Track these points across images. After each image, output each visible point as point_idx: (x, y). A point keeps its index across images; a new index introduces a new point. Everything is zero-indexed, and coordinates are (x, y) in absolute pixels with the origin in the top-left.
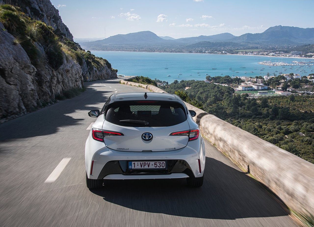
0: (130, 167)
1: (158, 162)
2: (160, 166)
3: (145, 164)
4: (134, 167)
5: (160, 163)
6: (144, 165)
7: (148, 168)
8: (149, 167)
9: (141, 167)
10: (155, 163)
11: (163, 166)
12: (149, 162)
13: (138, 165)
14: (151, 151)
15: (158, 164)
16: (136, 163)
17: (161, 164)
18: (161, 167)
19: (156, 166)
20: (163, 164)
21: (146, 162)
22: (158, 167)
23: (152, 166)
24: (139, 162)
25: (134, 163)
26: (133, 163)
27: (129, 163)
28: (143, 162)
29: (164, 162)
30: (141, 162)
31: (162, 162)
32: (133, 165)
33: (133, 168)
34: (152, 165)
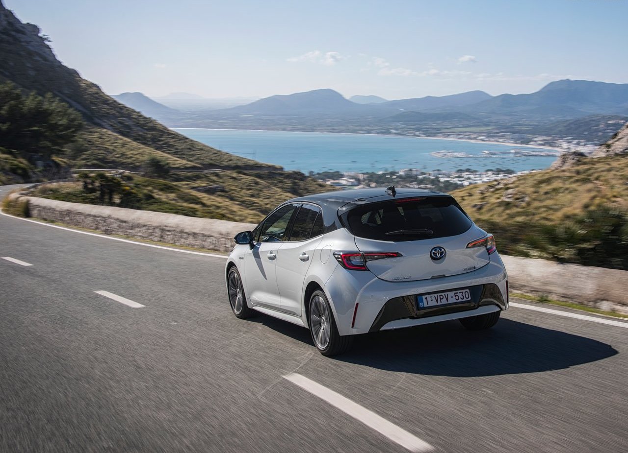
0: (421, 305)
1: (458, 292)
2: (462, 297)
3: (441, 297)
4: (428, 304)
5: (463, 292)
6: (441, 299)
7: (447, 303)
8: (447, 301)
9: (437, 303)
10: (455, 293)
11: (466, 296)
12: (446, 293)
13: (432, 300)
14: (444, 276)
15: (460, 295)
16: (428, 297)
17: (464, 294)
18: (465, 299)
19: (457, 298)
20: (466, 293)
21: (443, 294)
22: (460, 300)
23: (452, 299)
24: (433, 296)
25: (426, 298)
26: (424, 297)
27: (419, 298)
28: (439, 294)
29: (468, 290)
30: (436, 295)
31: (464, 291)
32: (425, 301)
33: (426, 305)
34: (452, 297)
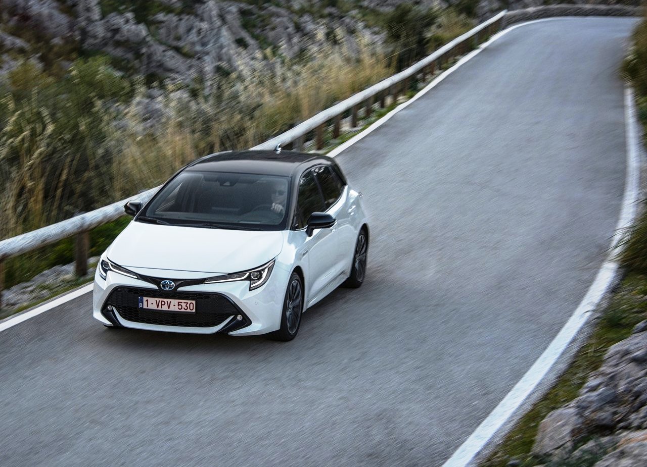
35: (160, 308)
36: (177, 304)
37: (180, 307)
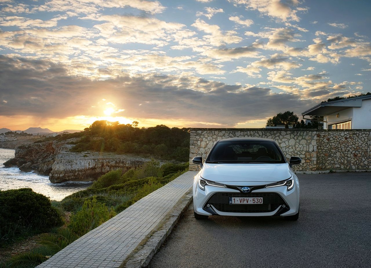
35: (242, 203)
36: (252, 200)
37: (254, 201)
